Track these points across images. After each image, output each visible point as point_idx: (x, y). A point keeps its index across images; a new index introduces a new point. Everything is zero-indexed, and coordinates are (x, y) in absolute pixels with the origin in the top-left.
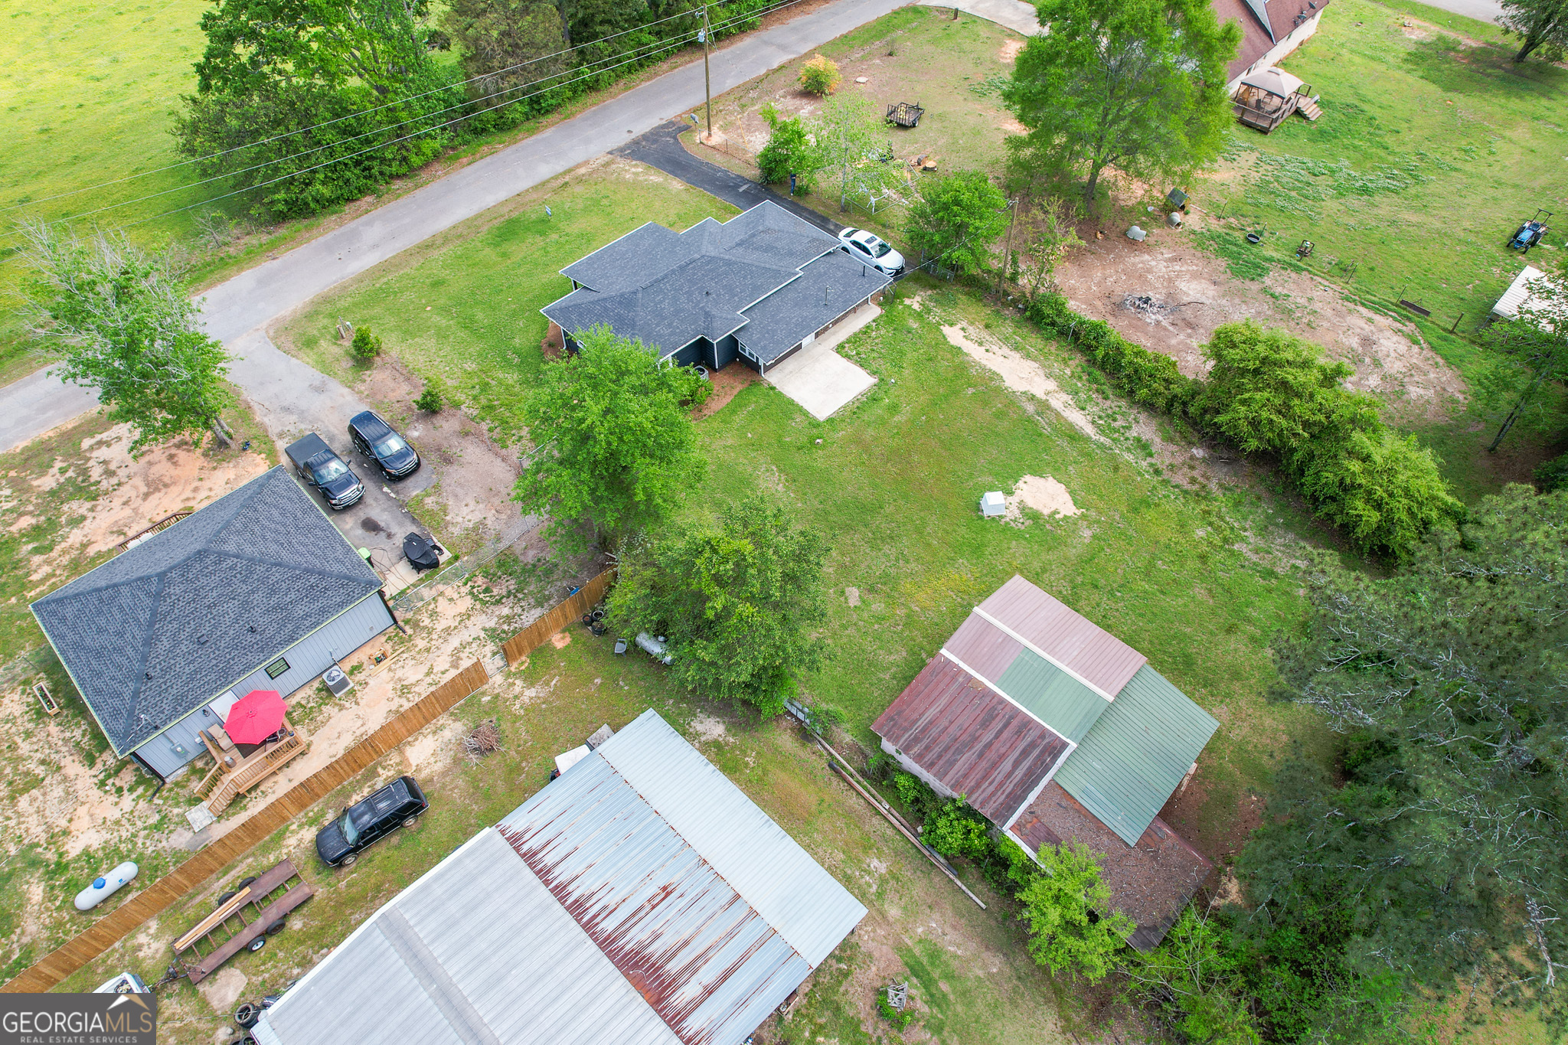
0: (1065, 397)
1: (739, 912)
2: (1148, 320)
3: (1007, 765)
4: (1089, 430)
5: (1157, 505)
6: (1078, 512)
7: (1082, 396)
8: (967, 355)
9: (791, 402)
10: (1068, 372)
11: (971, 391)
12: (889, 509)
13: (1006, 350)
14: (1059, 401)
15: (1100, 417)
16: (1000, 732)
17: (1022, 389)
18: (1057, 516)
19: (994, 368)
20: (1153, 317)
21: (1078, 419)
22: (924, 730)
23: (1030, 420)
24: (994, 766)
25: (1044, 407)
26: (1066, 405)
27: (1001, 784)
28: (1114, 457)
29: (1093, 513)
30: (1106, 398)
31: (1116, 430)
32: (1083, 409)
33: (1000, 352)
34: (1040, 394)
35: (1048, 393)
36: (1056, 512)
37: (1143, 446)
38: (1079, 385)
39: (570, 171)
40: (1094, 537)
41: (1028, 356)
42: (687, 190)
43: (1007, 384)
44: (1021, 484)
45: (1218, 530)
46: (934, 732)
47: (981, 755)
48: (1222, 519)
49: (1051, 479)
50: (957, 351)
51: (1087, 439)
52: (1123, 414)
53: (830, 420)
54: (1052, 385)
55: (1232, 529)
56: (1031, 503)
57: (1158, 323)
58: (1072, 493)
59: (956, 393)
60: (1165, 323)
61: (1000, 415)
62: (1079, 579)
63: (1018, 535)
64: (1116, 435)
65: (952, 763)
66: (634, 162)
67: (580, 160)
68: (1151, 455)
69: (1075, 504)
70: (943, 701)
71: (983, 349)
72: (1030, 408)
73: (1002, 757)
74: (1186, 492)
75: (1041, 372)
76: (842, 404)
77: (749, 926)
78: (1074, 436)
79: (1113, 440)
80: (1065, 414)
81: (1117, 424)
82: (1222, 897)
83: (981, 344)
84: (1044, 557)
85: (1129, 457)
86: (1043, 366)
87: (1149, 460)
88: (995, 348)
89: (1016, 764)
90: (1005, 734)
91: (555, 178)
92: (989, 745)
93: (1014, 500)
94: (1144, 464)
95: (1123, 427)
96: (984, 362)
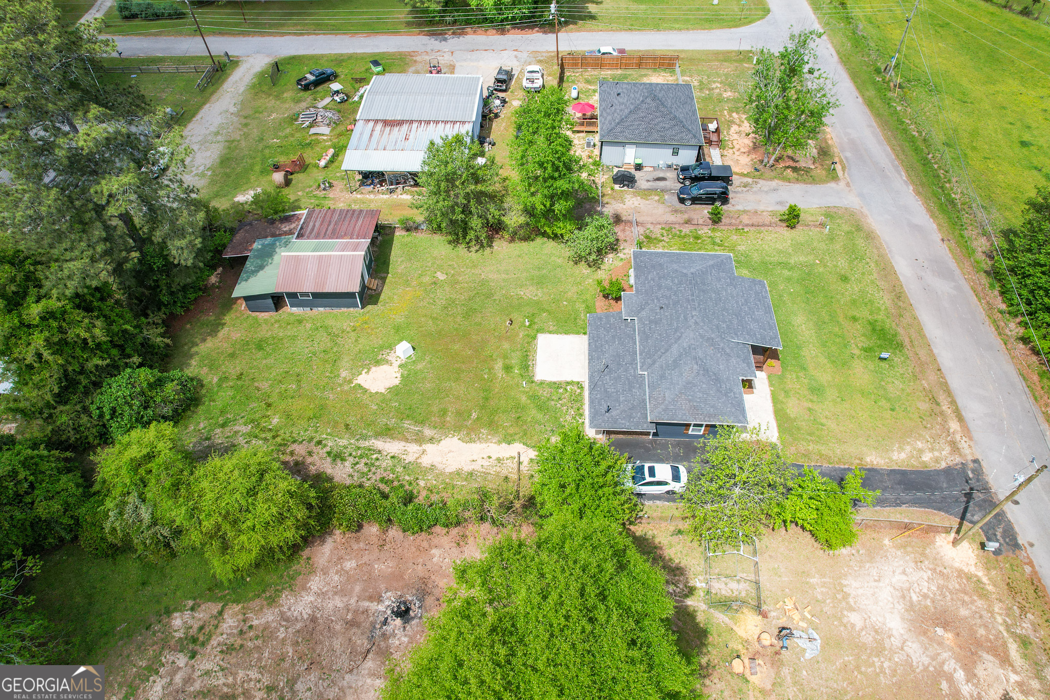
0: (410, 458)
1: (381, 146)
2: (389, 594)
3: (317, 224)
4: (379, 444)
5: (309, 419)
6: (355, 382)
7: (399, 469)
8: (499, 442)
9: (567, 333)
10: (422, 483)
11: (474, 415)
12: (459, 319)
13: (476, 467)
14: (410, 451)
15: (378, 459)
16: (326, 231)
17: (443, 442)
18: (366, 370)
19: (473, 445)
20: (387, 603)
21: (392, 447)
22: (358, 218)
23: (422, 423)
24: (323, 221)
25: (419, 439)
26: (406, 452)
27: (317, 218)
28: (353, 435)
29: (346, 388)
30: (382, 480)
31: (361, 457)
32: (393, 457)
33: (480, 462)
34: (428, 447)
35: (424, 452)
36: (367, 373)
37: (337, 457)
38: (407, 478)
39: (960, 419)
40: (339, 376)
41: (458, 473)
42: (861, 459)
43: (456, 438)
44: (399, 375)
45: (263, 430)
46: (354, 219)
47: (330, 222)
48: (266, 439)
49: (383, 391)
50: (508, 440)
51: (378, 435)
52: (364, 474)
53: (534, 338)
54: (426, 461)
55: (256, 437)
56: (385, 368)
57: (379, 600)
58: (365, 391)
59: (483, 407)
60: (373, 606)
61: (444, 412)
62: (335, 349)
63: (382, 348)
64: (359, 452)
65: (339, 215)
66: (943, 465)
67: (975, 435)
68: (329, 453)
69: (359, 385)
70: (357, 228)
71: (494, 457)
72: (428, 432)
73: (321, 224)
74: (294, 442)
75: (440, 466)
76: (538, 351)
77: (375, 146)
78: (387, 432)
79: (359, 448)
80: (403, 443)
81: (364, 461)
82: (218, 274)
83: (499, 460)
84: (360, 346)
85: (343, 442)
86: (442, 473)
87: (328, 449)
88: (486, 463)
89: (314, 226)
90: (324, 230)
91: (953, 402)
92: (329, 225)
93: (396, 364)
94: (330, 444)
95: (357, 463)
96: (484, 445)
